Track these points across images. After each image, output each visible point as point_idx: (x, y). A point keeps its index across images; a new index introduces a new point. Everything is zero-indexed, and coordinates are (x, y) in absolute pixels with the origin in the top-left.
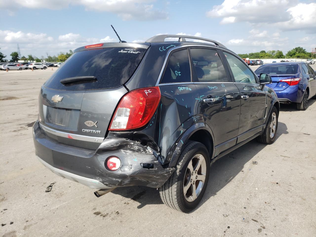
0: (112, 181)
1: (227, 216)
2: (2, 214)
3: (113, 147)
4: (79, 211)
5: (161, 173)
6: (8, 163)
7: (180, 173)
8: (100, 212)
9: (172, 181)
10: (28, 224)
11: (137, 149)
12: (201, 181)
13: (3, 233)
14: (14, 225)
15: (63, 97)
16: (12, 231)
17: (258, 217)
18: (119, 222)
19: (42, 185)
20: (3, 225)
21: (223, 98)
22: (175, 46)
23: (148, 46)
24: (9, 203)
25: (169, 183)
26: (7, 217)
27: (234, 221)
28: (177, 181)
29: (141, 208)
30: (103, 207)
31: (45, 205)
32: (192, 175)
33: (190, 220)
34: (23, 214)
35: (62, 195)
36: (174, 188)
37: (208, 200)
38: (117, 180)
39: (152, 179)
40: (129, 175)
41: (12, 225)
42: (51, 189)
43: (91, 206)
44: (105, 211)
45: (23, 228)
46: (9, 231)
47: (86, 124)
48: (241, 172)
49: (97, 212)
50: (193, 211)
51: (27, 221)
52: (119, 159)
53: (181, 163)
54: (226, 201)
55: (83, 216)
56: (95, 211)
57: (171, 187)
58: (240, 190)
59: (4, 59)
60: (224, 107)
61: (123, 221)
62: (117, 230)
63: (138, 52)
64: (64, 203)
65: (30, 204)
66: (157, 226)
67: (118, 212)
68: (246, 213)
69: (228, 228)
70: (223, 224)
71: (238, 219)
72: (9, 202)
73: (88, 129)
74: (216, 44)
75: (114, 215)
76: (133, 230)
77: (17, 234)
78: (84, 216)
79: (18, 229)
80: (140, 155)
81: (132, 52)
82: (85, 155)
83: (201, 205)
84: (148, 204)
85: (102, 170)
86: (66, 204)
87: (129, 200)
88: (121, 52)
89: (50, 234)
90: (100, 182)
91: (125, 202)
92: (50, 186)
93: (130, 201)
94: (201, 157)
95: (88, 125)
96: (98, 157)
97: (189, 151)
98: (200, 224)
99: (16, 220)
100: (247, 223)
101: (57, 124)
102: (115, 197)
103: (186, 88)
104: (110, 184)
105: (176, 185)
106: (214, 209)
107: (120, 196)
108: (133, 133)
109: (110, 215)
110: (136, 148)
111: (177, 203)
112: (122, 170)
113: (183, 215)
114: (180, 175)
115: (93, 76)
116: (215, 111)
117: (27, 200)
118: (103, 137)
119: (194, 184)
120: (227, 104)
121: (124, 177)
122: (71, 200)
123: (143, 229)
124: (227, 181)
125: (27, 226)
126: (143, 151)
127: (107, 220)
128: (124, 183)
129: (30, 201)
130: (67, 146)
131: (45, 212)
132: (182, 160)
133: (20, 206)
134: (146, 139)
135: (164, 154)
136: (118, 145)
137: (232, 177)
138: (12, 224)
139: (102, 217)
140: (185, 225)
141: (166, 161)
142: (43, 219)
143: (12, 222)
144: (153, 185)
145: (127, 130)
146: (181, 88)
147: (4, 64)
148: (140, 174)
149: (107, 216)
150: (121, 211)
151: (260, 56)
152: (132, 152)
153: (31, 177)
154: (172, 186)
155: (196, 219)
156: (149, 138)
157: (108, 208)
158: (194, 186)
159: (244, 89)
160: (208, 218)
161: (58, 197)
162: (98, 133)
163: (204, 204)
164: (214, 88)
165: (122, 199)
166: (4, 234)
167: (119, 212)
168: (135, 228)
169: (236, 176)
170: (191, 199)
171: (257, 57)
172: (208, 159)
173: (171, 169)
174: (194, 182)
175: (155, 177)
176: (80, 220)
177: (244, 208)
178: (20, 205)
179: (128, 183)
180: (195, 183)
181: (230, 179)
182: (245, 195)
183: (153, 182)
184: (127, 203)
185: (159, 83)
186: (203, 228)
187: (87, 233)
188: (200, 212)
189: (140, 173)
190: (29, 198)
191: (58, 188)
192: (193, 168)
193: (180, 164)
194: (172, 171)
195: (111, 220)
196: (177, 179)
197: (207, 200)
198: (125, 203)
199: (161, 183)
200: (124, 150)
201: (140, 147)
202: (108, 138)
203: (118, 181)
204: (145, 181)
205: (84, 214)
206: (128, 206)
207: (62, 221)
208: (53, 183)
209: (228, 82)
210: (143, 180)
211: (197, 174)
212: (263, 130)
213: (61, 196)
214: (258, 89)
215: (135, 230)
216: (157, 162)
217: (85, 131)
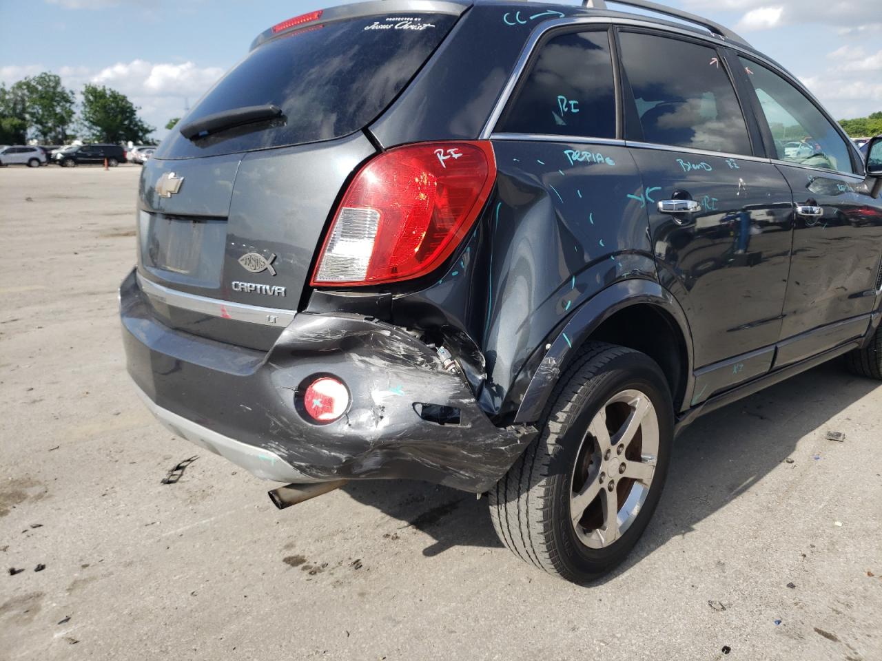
0: (320, 456)
1: (723, 608)
2: (25, 539)
3: (324, 344)
4: (240, 549)
5: (484, 441)
6: (88, 395)
7: (560, 447)
8: (304, 557)
9: (531, 473)
10: (86, 573)
11: (403, 353)
12: (640, 481)
13: (6, 596)
14: (44, 575)
15: (182, 179)
16: (34, 593)
17: (840, 624)
18: (355, 597)
19: (159, 464)
20: (13, 572)
21: (738, 219)
22: (563, 15)
23: (460, 6)
24: (53, 508)
25: (518, 478)
26: (35, 548)
27: (748, 630)
28: (546, 473)
29: (432, 556)
30: (315, 541)
31: (149, 521)
32: (606, 459)
33: (591, 611)
34: (81, 542)
35: (204, 495)
36: (536, 496)
37: (662, 547)
38: (333, 454)
39: (455, 459)
40: (374, 441)
41: (39, 572)
42: (181, 475)
43: (281, 535)
44: (319, 555)
45: (68, 588)
46: (25, 591)
47: (242, 263)
48: (784, 464)
49: (294, 557)
50: (607, 581)
51: (85, 566)
52: (342, 387)
53: (565, 415)
54: (725, 556)
55: (250, 565)
56: (288, 554)
57: (526, 494)
58: (775, 524)
59: (149, 136)
60: (740, 252)
61: (369, 594)
62: (344, 619)
63: (425, 25)
64: (204, 522)
65: (110, 516)
66: (476, 620)
67: (358, 561)
68: (796, 604)
69: (723, 650)
70: (706, 635)
71: (764, 623)
72: (53, 505)
73: (248, 282)
74: (715, 30)
75: (346, 571)
76: (394, 626)
77: (43, 604)
78: (252, 567)
79: (53, 587)
80: (412, 373)
81: (406, 27)
82: (236, 364)
83: (634, 560)
84: (459, 544)
85: (285, 420)
86: (208, 525)
87: (400, 527)
88: (371, 29)
89: (139, 611)
90: (283, 461)
91: (386, 533)
92: (178, 468)
93: (404, 530)
94: (641, 400)
95: (246, 267)
96: (273, 374)
97: (595, 374)
98: (623, 628)
99: (56, 561)
100: (795, 641)
101: (169, 268)
102: (359, 513)
103: (595, 155)
104: (312, 466)
105: (544, 489)
106: (678, 578)
107: (378, 511)
108: (391, 297)
109: (333, 568)
110: (400, 348)
111: (544, 548)
112: (350, 422)
113: (570, 591)
114: (558, 454)
115: (272, 106)
116: (711, 264)
117: (105, 503)
118: (294, 310)
119: (610, 489)
120: (752, 242)
121: (356, 446)
122: (228, 513)
123: (428, 627)
124: (735, 490)
125: (80, 581)
126: (422, 363)
127: (318, 585)
128: (361, 466)
129: (114, 505)
130: (193, 337)
131: (143, 542)
132: (570, 405)
133: (80, 517)
134: (435, 320)
135: (502, 377)
136: (339, 336)
137: (751, 476)
138: (39, 570)
139: (306, 572)
140: (571, 626)
141: (510, 401)
142: (130, 564)
143: (43, 564)
144: (462, 482)
145: (371, 286)
146: (574, 154)
147: (148, 150)
148: (412, 441)
149: (320, 571)
150: (370, 558)
151: (868, 129)
152: (387, 363)
153: (136, 438)
154: (528, 490)
155: (611, 609)
156: (449, 320)
157: (331, 546)
158: (612, 498)
159: (811, 189)
160: (655, 608)
161: (193, 501)
162: (276, 294)
163: (645, 561)
164: (698, 167)
165: (379, 522)
166: (7, 599)
167: (364, 562)
168: (400, 619)
169: (764, 475)
170: (599, 539)
171: (860, 132)
172: (669, 412)
173: (523, 431)
174: (612, 482)
175: (465, 453)
176: (236, 577)
177: (788, 585)
178: (81, 515)
179: (376, 470)
180: (615, 486)
181: (745, 484)
182: (793, 541)
183: (461, 472)
184: (392, 534)
185: (494, 131)
186: (633, 642)
187: (249, 620)
188: (628, 587)
189: (410, 438)
190: (112, 498)
191: (201, 474)
192: (611, 435)
193: (560, 418)
194: (523, 438)
195: (331, 587)
196: (547, 467)
197: (658, 545)
198: (387, 536)
199: (488, 476)
200: (360, 355)
201: (411, 348)
202: (310, 313)
203: (338, 460)
204: (432, 466)
205: (256, 558)
206: (394, 546)
207: (185, 574)
208: (189, 460)
209: (752, 155)
210: (429, 462)
211: (622, 458)
212: (871, 333)
213: (203, 498)
214: (861, 193)
215: (401, 626)
216: (471, 403)
217: (240, 286)
